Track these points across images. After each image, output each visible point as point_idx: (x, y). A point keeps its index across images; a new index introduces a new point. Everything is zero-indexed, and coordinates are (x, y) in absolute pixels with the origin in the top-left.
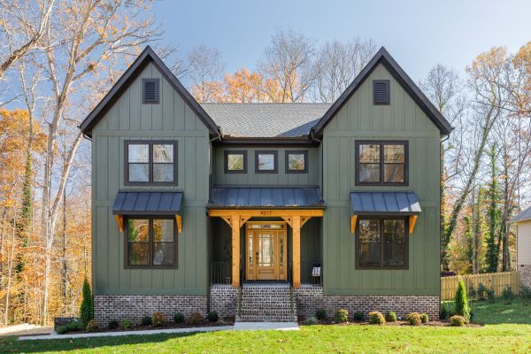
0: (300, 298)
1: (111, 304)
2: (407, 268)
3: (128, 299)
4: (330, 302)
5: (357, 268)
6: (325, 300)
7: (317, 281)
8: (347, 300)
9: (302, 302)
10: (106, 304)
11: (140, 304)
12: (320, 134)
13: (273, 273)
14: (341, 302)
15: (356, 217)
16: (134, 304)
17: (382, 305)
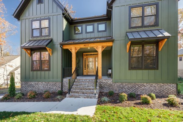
0: (101, 84)
1: (27, 85)
2: (158, 69)
3: (33, 83)
4: (116, 85)
5: (129, 69)
6: (113, 85)
7: (110, 76)
8: (124, 85)
9: (102, 86)
10: (25, 85)
11: (37, 85)
12: (112, 6)
13: (93, 72)
14: (121, 86)
15: (130, 42)
16: (35, 85)
17: (143, 88)
